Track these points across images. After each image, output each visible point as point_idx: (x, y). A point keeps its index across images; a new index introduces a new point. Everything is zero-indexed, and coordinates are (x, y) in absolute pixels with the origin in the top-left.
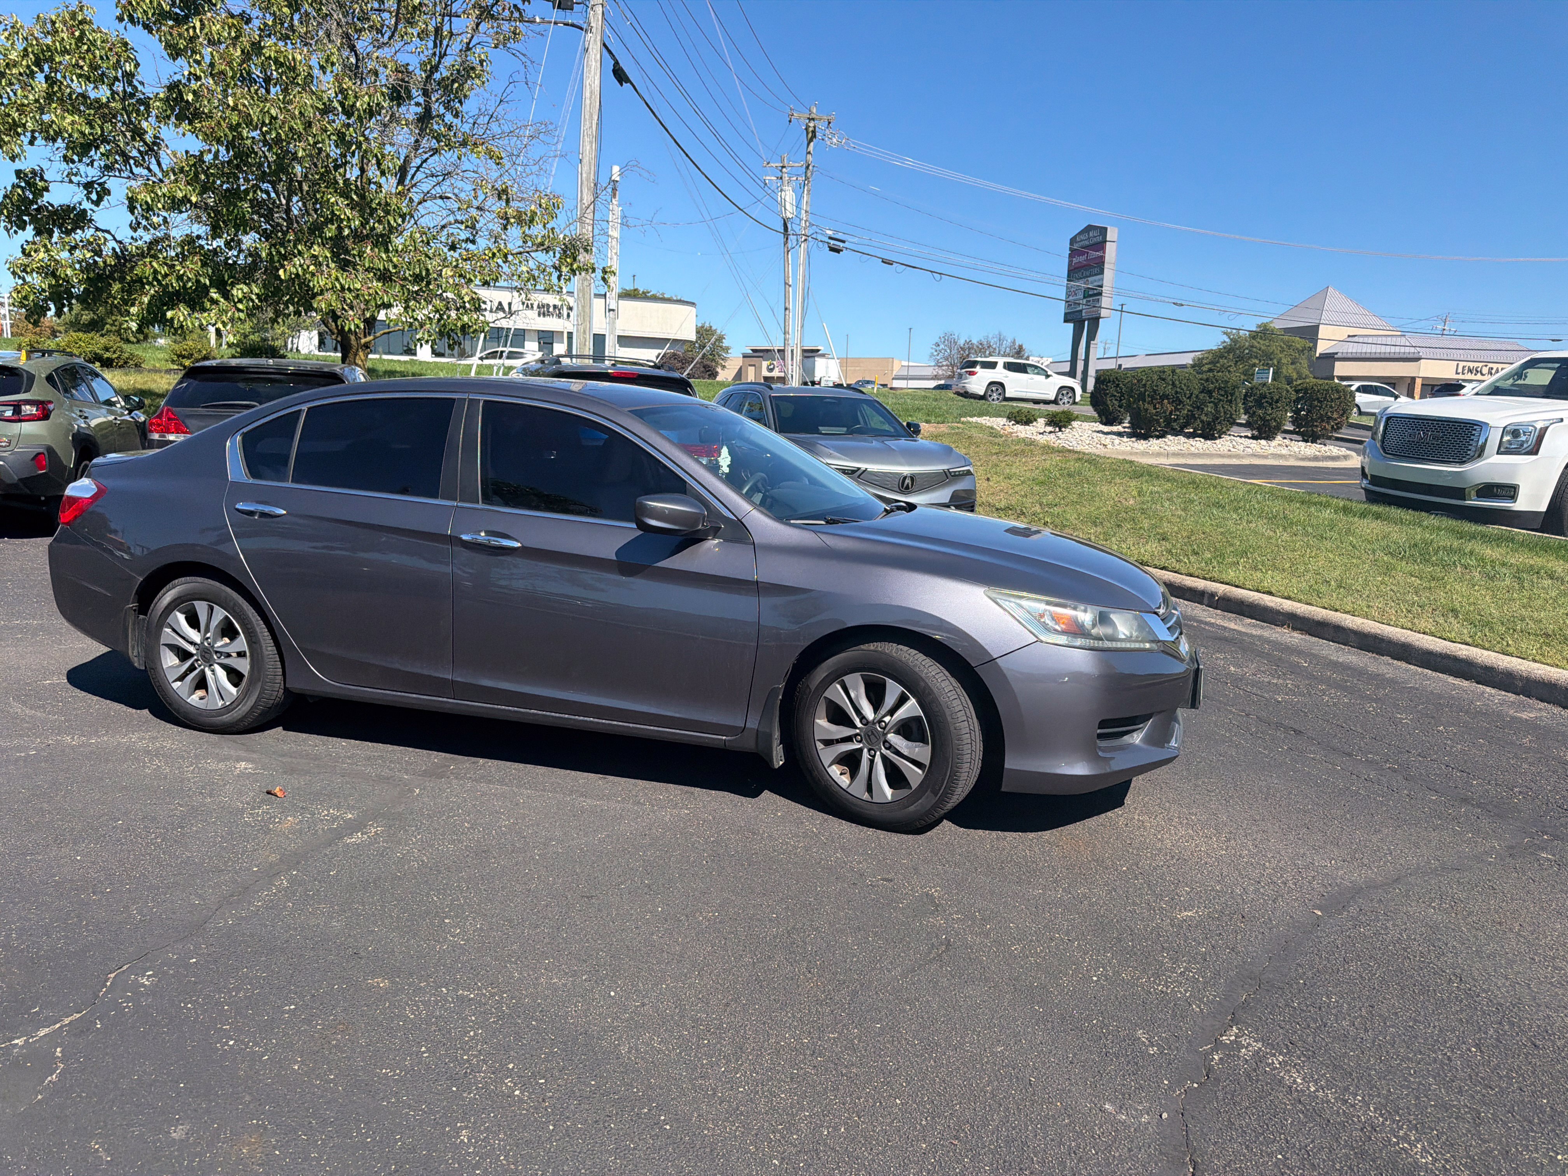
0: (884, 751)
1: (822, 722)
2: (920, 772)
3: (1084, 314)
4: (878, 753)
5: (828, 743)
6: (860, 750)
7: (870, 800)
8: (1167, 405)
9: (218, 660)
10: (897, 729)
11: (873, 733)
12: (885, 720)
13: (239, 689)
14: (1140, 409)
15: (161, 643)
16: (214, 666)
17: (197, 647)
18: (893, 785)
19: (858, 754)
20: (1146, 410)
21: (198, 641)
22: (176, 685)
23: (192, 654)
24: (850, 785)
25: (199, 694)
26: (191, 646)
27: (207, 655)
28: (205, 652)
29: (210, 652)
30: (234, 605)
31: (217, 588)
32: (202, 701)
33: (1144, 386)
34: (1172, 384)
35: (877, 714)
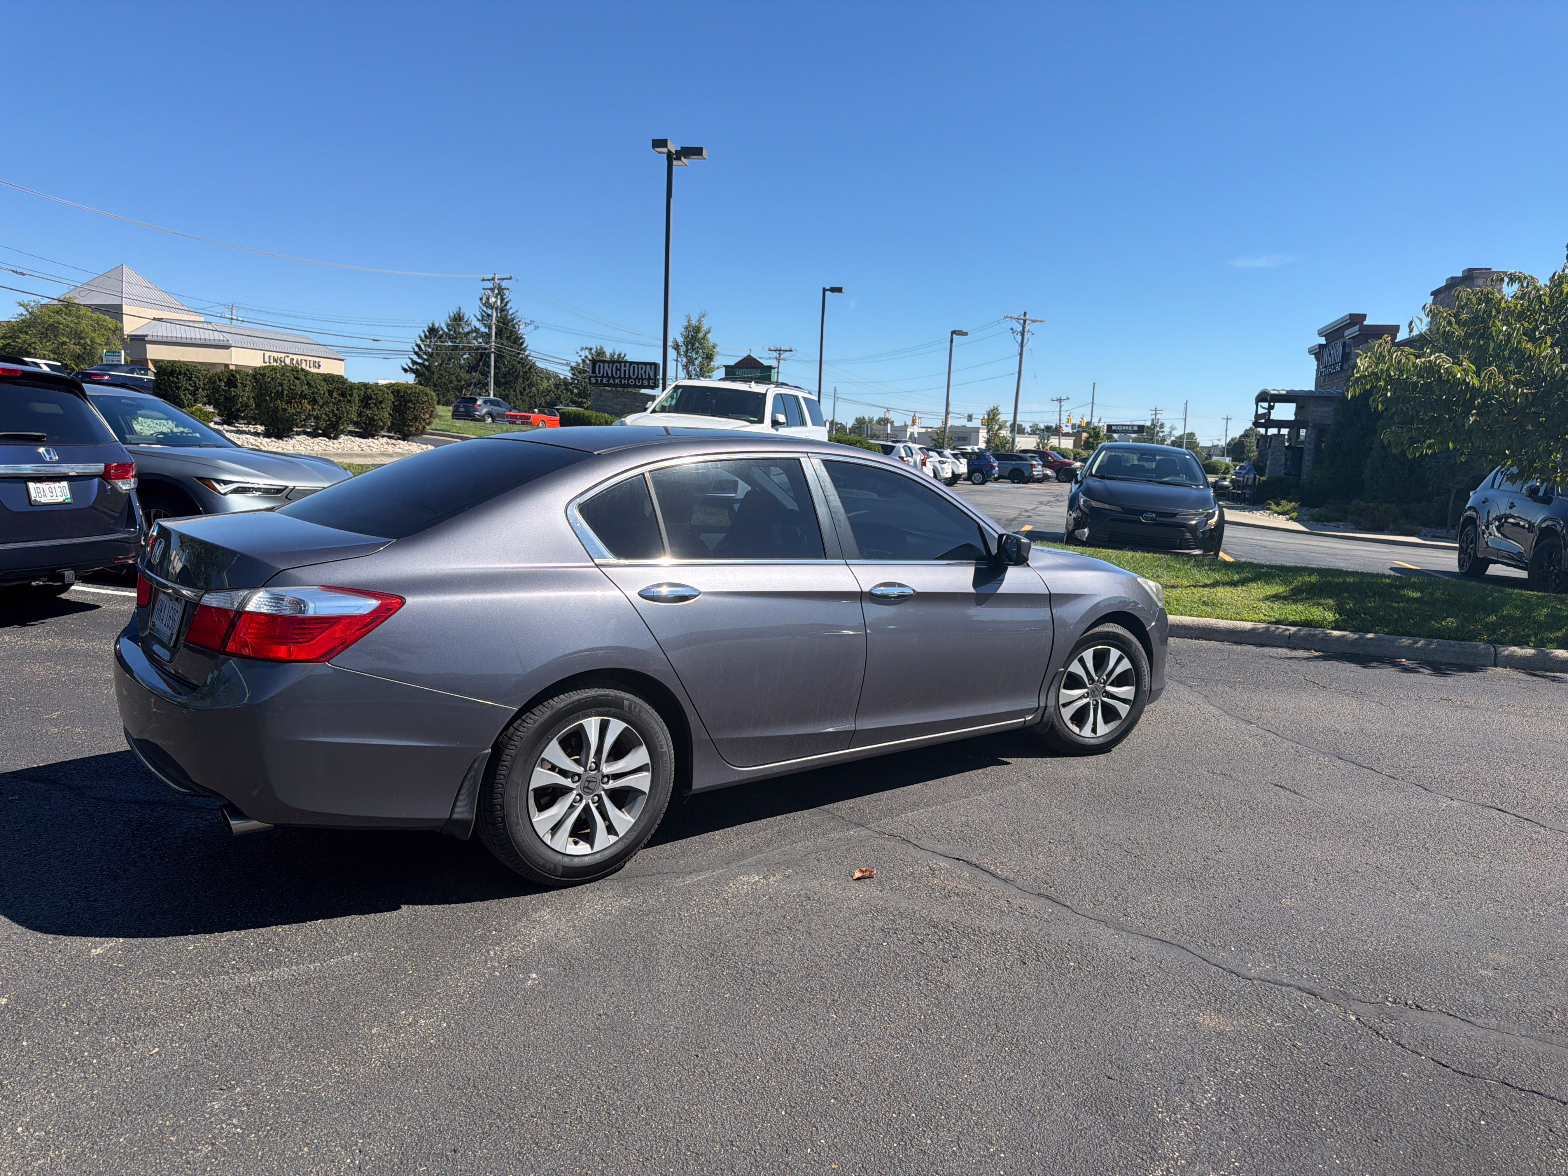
1: (1063, 691)
4: (1100, 701)
5: (1065, 705)
6: (1088, 704)
7: (1094, 736)
8: (306, 405)
9: (606, 787)
10: (1113, 681)
11: (1097, 689)
12: (1105, 677)
13: (633, 812)
14: (277, 408)
15: (531, 788)
16: (600, 796)
17: (577, 778)
18: (1106, 721)
19: (1086, 707)
20: (285, 410)
21: (580, 770)
22: (547, 839)
23: (569, 790)
24: (1081, 730)
25: (571, 839)
26: (569, 780)
27: (591, 785)
28: (589, 782)
29: (595, 780)
30: (640, 711)
31: (616, 697)
32: (578, 847)
33: (281, 385)
34: (308, 384)
35: (1098, 674)
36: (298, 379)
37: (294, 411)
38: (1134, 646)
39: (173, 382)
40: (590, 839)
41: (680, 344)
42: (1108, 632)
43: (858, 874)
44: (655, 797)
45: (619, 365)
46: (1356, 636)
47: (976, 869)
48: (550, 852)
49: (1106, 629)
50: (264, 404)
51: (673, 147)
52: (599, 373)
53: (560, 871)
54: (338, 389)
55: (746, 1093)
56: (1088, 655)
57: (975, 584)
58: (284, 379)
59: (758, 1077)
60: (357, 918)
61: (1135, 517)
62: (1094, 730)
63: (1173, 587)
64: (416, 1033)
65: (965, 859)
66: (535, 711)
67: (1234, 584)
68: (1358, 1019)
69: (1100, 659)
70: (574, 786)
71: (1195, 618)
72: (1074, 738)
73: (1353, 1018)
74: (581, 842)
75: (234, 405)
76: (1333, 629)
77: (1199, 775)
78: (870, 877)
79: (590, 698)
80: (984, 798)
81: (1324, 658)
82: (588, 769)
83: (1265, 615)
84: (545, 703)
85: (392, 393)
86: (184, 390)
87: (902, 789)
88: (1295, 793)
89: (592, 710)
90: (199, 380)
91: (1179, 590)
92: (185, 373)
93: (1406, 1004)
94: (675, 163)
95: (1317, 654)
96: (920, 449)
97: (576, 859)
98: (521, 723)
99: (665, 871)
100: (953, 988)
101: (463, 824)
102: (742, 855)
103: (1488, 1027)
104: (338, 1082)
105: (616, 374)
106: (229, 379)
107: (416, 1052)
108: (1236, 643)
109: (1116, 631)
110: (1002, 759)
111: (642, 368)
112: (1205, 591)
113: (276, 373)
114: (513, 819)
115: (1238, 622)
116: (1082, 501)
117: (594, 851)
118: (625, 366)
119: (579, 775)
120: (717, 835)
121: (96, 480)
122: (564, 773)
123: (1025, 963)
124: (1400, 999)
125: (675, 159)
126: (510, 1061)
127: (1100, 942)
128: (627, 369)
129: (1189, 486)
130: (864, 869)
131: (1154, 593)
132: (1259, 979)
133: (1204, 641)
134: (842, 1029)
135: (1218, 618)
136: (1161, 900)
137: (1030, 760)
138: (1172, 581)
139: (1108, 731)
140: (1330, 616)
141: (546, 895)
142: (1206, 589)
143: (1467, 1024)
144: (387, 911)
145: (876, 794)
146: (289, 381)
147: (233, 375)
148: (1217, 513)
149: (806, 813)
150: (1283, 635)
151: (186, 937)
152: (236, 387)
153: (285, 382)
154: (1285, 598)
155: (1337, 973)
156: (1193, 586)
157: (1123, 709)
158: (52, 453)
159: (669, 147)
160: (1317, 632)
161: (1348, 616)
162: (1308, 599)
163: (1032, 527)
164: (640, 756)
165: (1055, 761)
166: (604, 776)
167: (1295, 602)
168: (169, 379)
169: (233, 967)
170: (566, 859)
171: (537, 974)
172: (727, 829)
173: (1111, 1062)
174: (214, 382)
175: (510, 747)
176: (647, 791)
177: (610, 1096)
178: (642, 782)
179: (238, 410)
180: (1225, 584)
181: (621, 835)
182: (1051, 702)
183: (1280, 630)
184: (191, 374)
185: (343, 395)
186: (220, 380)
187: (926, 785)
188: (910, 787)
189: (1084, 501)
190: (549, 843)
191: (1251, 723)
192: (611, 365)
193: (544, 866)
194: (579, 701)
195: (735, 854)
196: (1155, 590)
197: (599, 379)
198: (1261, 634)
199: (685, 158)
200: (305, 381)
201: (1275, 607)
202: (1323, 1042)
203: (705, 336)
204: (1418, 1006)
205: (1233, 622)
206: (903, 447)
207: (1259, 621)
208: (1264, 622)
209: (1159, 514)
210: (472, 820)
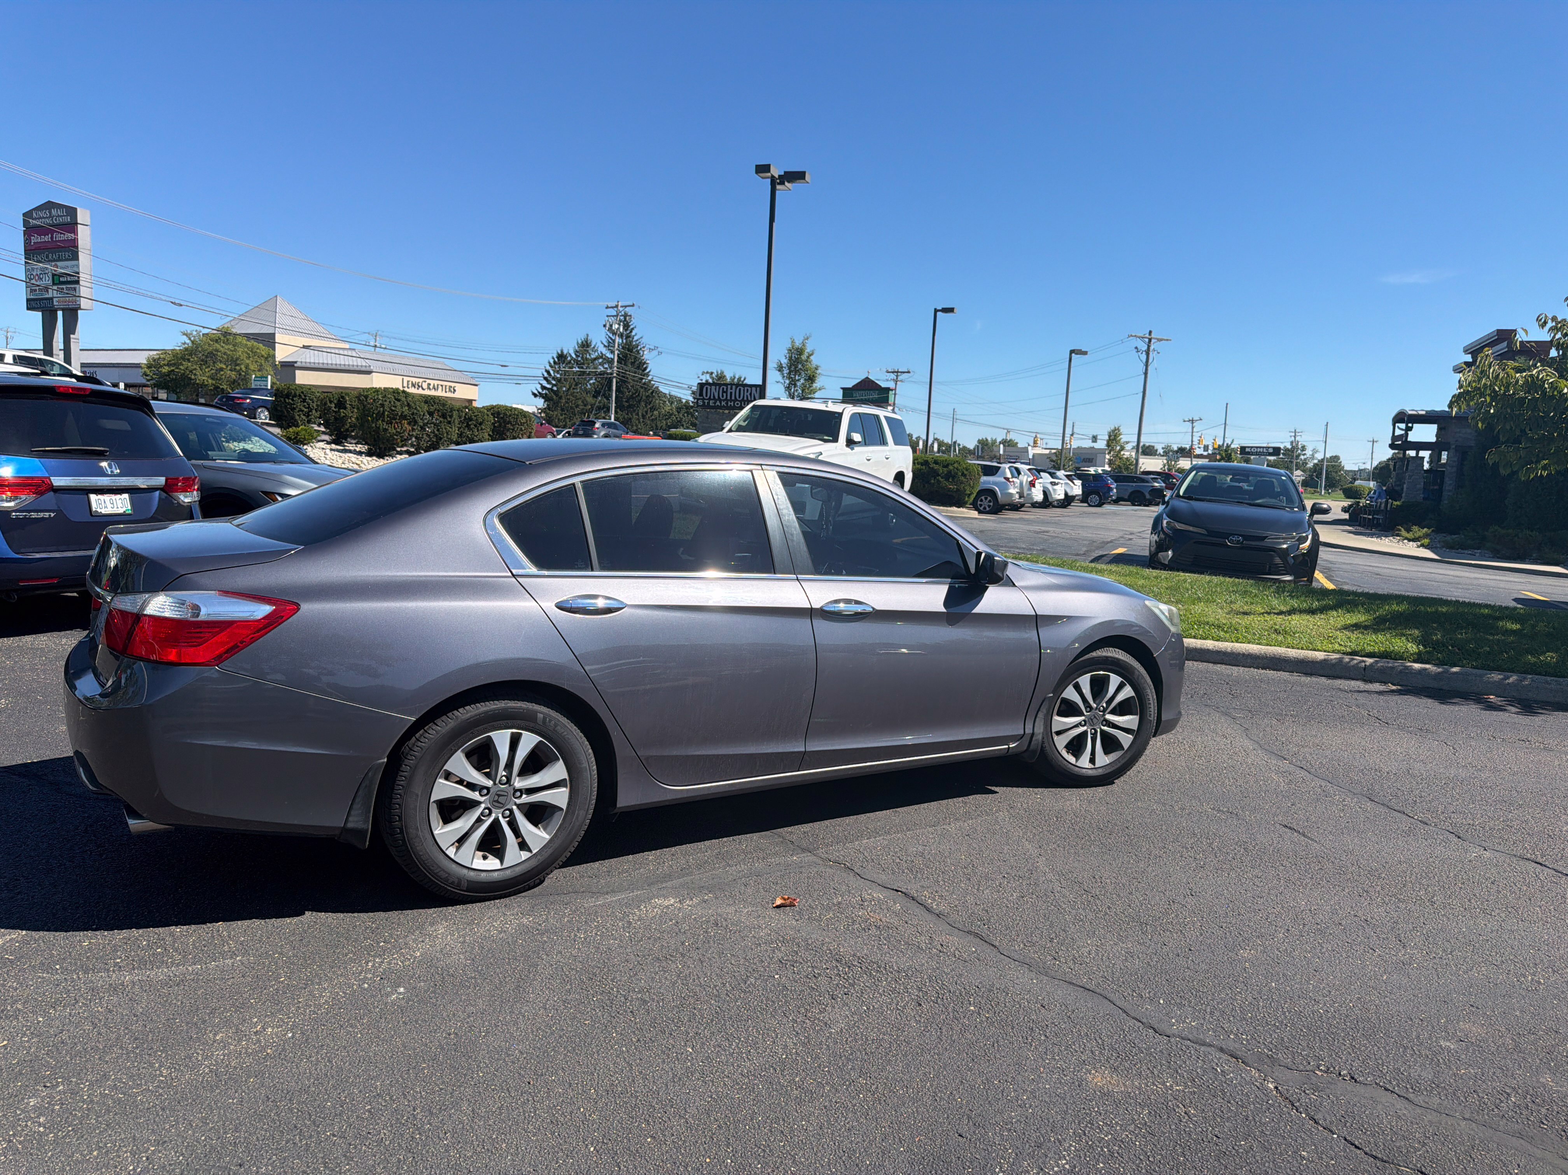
0: (1103, 727)
1: (1056, 718)
2: (1130, 736)
3: (55, 303)
4: (1099, 730)
5: (1059, 733)
6: (1085, 732)
7: (1093, 767)
8: (406, 425)
9: (518, 801)
10: (1115, 708)
11: (1095, 717)
12: (1105, 705)
13: (549, 829)
14: (379, 428)
15: (432, 800)
16: (511, 811)
17: (485, 791)
18: (1107, 751)
19: (1082, 737)
20: (385, 430)
21: (490, 783)
22: (451, 852)
23: (477, 804)
24: (1077, 761)
25: (480, 854)
26: (477, 793)
27: (501, 799)
28: (499, 796)
29: (506, 794)
30: (556, 725)
31: (528, 709)
32: (487, 861)
33: (382, 405)
34: (408, 405)
35: (1097, 702)
36: (399, 400)
37: (395, 431)
38: (1137, 672)
39: (289, 404)
40: (500, 855)
41: (784, 366)
42: (1107, 657)
43: (779, 902)
44: (573, 813)
45: (725, 388)
46: (1440, 670)
47: (912, 901)
48: (454, 866)
49: (1104, 654)
50: (366, 424)
51: (776, 172)
52: (706, 396)
53: (465, 885)
54: (438, 411)
55: (563, 1125)
56: (1085, 681)
57: (946, 603)
58: (386, 401)
59: (582, 1110)
60: (257, 922)
61: (1221, 539)
62: (1092, 760)
63: (1245, 613)
64: (259, 1041)
65: (904, 890)
66: (439, 721)
67: (1312, 612)
68: (1276, 1088)
69: (1099, 686)
70: (482, 799)
71: (1263, 647)
72: (1069, 768)
73: (1271, 1086)
74: (490, 857)
75: (343, 425)
76: (1415, 661)
77: (1202, 813)
78: (792, 905)
79: (499, 710)
80: (952, 828)
81: (1399, 692)
82: (497, 782)
83: (1341, 645)
84: (450, 714)
85: (492, 414)
86: (299, 411)
87: (868, 814)
88: (1304, 835)
89: (501, 722)
90: (313, 402)
91: (1251, 617)
92: (300, 395)
93: (1340, 1074)
94: (778, 187)
95: (1394, 688)
96: (1029, 470)
97: (483, 875)
98: (423, 734)
99: (582, 890)
100: (830, 1027)
101: (361, 833)
102: (669, 877)
103: (1427, 1106)
104: (158, 1086)
105: (723, 396)
106: (339, 400)
107: (248, 1061)
108: (1306, 674)
109: (1117, 656)
110: (990, 787)
111: (747, 390)
112: (1279, 619)
113: (378, 395)
114: (412, 831)
115: (1310, 652)
116: (1165, 522)
117: (503, 867)
118: (731, 389)
119: (488, 789)
120: (651, 855)
121: (157, 493)
122: (471, 786)
123: (920, 1005)
124: (1334, 1068)
125: (779, 184)
126: (338, 1076)
127: (1013, 987)
128: (733, 391)
129: (1283, 508)
130: (786, 897)
131: (1166, 617)
132: (1179, 1036)
133: (1272, 672)
134: (692, 1065)
135: (1289, 647)
136: (1102, 944)
137: (1020, 790)
138: (1245, 608)
139: (1108, 762)
140: (1413, 648)
141: (450, 909)
142: (1280, 617)
143: (1405, 1102)
144: (289, 917)
145: (838, 819)
146: (390, 402)
147: (343, 397)
148: (1310, 537)
149: (755, 836)
150: (1358, 667)
151: (85, 932)
152: (345, 408)
153: (386, 403)
154: (1366, 628)
155: (1271, 1035)
156: (1267, 613)
157: (1126, 739)
158: (114, 467)
159: (772, 172)
160: (1396, 664)
161: (1434, 648)
162: (1390, 629)
163: (1126, 549)
164: (557, 771)
165: (1046, 791)
166: (516, 791)
167: (1376, 631)
168: (285, 400)
169: (116, 964)
170: (472, 873)
171: (405, 988)
172: (665, 850)
173: (969, 1118)
174: (326, 404)
175: (409, 757)
176: (564, 807)
177: (421, 1119)
178: (560, 797)
179: (347, 430)
180: (1301, 611)
181: (534, 852)
182: (1039, 729)
183: (1355, 662)
184: (305, 396)
185: (444, 416)
186: (331, 402)
187: (896, 811)
188: (877, 813)
189: (1167, 522)
190: (452, 856)
191: (1285, 759)
192: (717, 387)
193: (447, 880)
194: (486, 712)
195: (662, 876)
196: (1167, 614)
197: (706, 401)
198: (1334, 665)
199: (789, 182)
200: (406, 403)
201: (1353, 636)
202: (1222, 1112)
203: (808, 357)
204: (1352, 1078)
205: (1303, 651)
206: (1009, 468)
207: (1333, 652)
208: (1339, 652)
209: (1246, 537)
210: (367, 830)
